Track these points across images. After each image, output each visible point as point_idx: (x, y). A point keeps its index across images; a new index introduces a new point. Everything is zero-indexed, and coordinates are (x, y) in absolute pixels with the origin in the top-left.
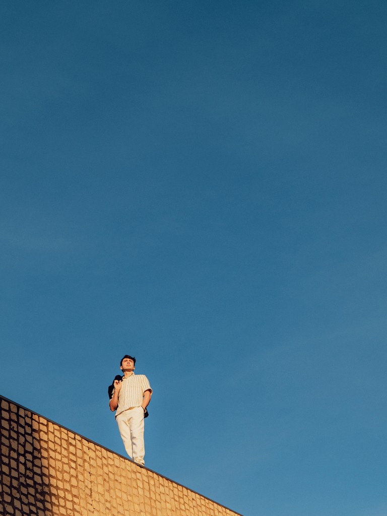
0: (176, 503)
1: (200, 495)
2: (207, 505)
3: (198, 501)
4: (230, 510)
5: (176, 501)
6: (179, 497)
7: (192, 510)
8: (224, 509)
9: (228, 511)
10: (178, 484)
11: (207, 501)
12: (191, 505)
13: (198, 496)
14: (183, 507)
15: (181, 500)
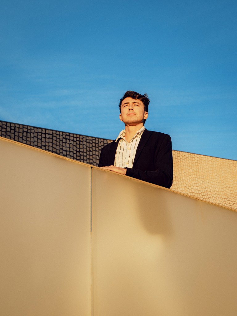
0: (176, 160)
1: (188, 153)
2: (191, 156)
3: (187, 156)
4: (203, 155)
5: (176, 159)
6: (178, 156)
7: (184, 161)
8: (200, 156)
9: (202, 156)
10: (177, 151)
11: (191, 154)
12: (183, 158)
13: (187, 153)
14: (179, 161)
15: (179, 158)
